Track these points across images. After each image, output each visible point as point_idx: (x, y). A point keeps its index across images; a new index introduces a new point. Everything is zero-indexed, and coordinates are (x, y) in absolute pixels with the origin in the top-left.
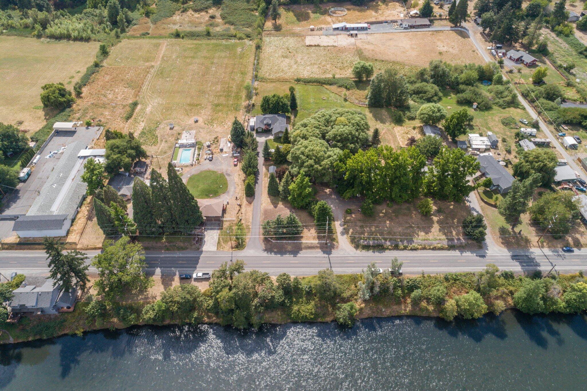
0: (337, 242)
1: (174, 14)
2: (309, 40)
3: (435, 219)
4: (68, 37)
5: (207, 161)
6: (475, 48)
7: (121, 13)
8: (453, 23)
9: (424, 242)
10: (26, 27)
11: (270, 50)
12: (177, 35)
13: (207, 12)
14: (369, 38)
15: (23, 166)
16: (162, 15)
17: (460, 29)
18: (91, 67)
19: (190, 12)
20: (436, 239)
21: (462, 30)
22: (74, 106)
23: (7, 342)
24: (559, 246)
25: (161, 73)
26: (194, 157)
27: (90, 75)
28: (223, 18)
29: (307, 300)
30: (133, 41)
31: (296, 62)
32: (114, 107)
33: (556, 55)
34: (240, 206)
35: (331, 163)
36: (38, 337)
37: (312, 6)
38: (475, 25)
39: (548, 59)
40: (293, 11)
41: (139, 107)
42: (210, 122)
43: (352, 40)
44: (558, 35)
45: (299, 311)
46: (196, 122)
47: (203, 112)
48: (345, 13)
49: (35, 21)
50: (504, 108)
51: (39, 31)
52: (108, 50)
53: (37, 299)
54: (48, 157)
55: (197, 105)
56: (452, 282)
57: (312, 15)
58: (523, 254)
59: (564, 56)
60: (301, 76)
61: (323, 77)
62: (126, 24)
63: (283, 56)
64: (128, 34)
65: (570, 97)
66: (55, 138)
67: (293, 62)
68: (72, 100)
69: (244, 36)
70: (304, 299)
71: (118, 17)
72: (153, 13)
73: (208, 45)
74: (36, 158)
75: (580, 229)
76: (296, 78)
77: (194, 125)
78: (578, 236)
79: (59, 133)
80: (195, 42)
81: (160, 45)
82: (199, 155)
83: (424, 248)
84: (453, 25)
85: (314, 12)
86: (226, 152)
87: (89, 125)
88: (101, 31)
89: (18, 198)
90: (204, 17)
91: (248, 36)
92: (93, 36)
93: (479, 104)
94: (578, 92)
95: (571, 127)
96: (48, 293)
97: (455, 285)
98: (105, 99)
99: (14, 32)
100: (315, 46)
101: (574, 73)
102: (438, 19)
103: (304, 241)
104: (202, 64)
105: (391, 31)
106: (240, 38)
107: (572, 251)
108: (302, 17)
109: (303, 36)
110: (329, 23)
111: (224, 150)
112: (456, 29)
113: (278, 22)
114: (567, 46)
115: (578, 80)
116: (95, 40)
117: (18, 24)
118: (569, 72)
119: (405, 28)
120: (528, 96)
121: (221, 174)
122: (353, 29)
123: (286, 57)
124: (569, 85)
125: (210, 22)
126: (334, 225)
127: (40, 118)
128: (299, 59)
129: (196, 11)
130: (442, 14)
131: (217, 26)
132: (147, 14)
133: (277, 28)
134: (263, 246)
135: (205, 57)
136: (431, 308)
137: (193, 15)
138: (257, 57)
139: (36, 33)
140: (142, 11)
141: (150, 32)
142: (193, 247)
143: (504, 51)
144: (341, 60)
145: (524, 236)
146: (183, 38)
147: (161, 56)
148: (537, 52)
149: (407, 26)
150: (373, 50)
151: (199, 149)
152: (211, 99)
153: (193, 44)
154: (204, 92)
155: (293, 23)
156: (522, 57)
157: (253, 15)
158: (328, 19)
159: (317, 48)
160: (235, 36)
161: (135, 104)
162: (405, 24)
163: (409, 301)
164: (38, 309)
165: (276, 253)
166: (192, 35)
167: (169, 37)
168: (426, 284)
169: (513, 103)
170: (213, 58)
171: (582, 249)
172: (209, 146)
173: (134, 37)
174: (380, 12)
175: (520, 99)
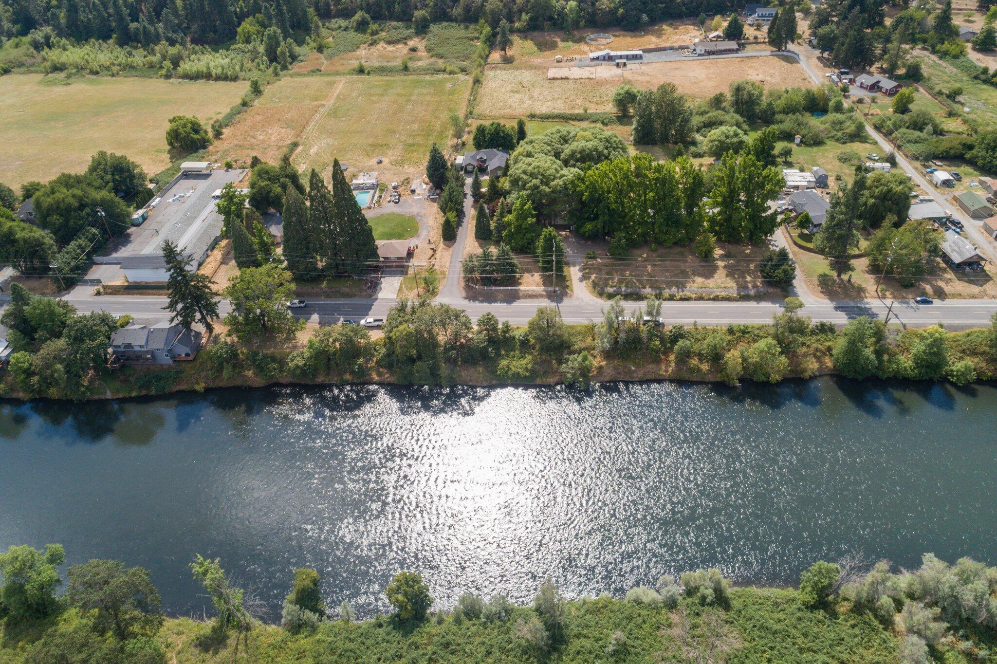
0: (572, 291)
1: (358, 48)
2: (552, 73)
3: (721, 263)
4: (207, 76)
5: (392, 204)
6: (806, 75)
7: (282, 44)
8: (774, 46)
9: (700, 290)
10: (151, 66)
11: (494, 85)
12: (361, 71)
13: (406, 44)
14: (644, 68)
15: (138, 208)
16: (341, 48)
17: (785, 53)
18: (237, 106)
19: (382, 44)
20: (719, 287)
21: (789, 54)
22: (211, 148)
23: (103, 397)
24: (910, 296)
25: (334, 113)
26: (372, 200)
27: (235, 115)
28: (429, 50)
29: (521, 352)
30: (298, 79)
31: (531, 98)
32: (266, 149)
33: (934, 80)
34: (434, 250)
35: (565, 184)
36: (144, 393)
37: (562, 33)
38: (810, 48)
39: (922, 86)
40: (532, 40)
41: (300, 149)
42: (401, 163)
43: (619, 71)
44: (941, 58)
45: (508, 366)
46: (380, 162)
47: (390, 152)
48: (609, 41)
49: (164, 57)
50: (844, 143)
51: (168, 70)
52: (262, 88)
53: (148, 337)
54: (171, 200)
55: (382, 146)
56: (738, 334)
57: (561, 44)
58: (852, 305)
59: (948, 82)
60: (538, 112)
61: (571, 112)
62: (289, 60)
63: (512, 91)
64: (291, 72)
65: (951, 129)
66: (182, 181)
67: (526, 97)
68: (208, 141)
69: (457, 70)
70: (517, 352)
71: (279, 49)
72: (328, 48)
73: (402, 81)
74: (155, 202)
75: (946, 275)
76: (528, 114)
77: (377, 166)
78: (941, 284)
79: (188, 175)
80: (385, 78)
81: (335, 82)
82: (380, 197)
83: (700, 298)
84: (775, 49)
85: (563, 40)
86: (419, 194)
87: (229, 166)
88: (254, 69)
89: (130, 242)
90: (402, 50)
91: (463, 70)
92: (242, 74)
93: (803, 136)
94: (965, 122)
95: (947, 163)
96: (163, 330)
97: (742, 339)
98: (253, 140)
99: (134, 73)
100: (562, 78)
101: (963, 101)
102: (752, 43)
103: (522, 288)
104: (394, 102)
105: (678, 58)
106: (451, 73)
107: (931, 302)
108: (545, 46)
109: (544, 68)
110: (585, 53)
111: (417, 192)
112: (780, 53)
113: (509, 53)
114: (955, 70)
115: (966, 109)
116: (244, 79)
117: (139, 62)
118: (954, 101)
119: (700, 55)
120: (883, 127)
121: (409, 217)
122: (621, 57)
123: (517, 92)
124: (951, 114)
125: (410, 56)
126: (569, 272)
127: (163, 161)
128: (536, 95)
129: (389, 43)
130: (759, 36)
131: (419, 60)
132: (320, 49)
133: (508, 61)
134: (464, 294)
135: (398, 95)
136: (705, 367)
137: (385, 48)
138: (474, 93)
139: (164, 72)
140: (313, 45)
141: (322, 68)
142: (364, 293)
143: (851, 76)
144: (598, 94)
145: (856, 285)
146: (369, 73)
147: (336, 94)
148: (905, 78)
149: (703, 52)
150: (648, 82)
151: (382, 190)
152: (403, 139)
153: (382, 80)
154: (394, 132)
155: (531, 54)
156: (879, 82)
157: (472, 45)
158: (584, 47)
159: (564, 81)
160: (444, 71)
161: (295, 145)
162: (700, 49)
163: (672, 357)
164: (147, 352)
165: (481, 302)
166: (382, 70)
167: (349, 74)
168: (699, 337)
169: (858, 135)
170: (411, 95)
171: (947, 300)
172: (395, 188)
173: (300, 75)
174: (664, 37)
175: (870, 130)
